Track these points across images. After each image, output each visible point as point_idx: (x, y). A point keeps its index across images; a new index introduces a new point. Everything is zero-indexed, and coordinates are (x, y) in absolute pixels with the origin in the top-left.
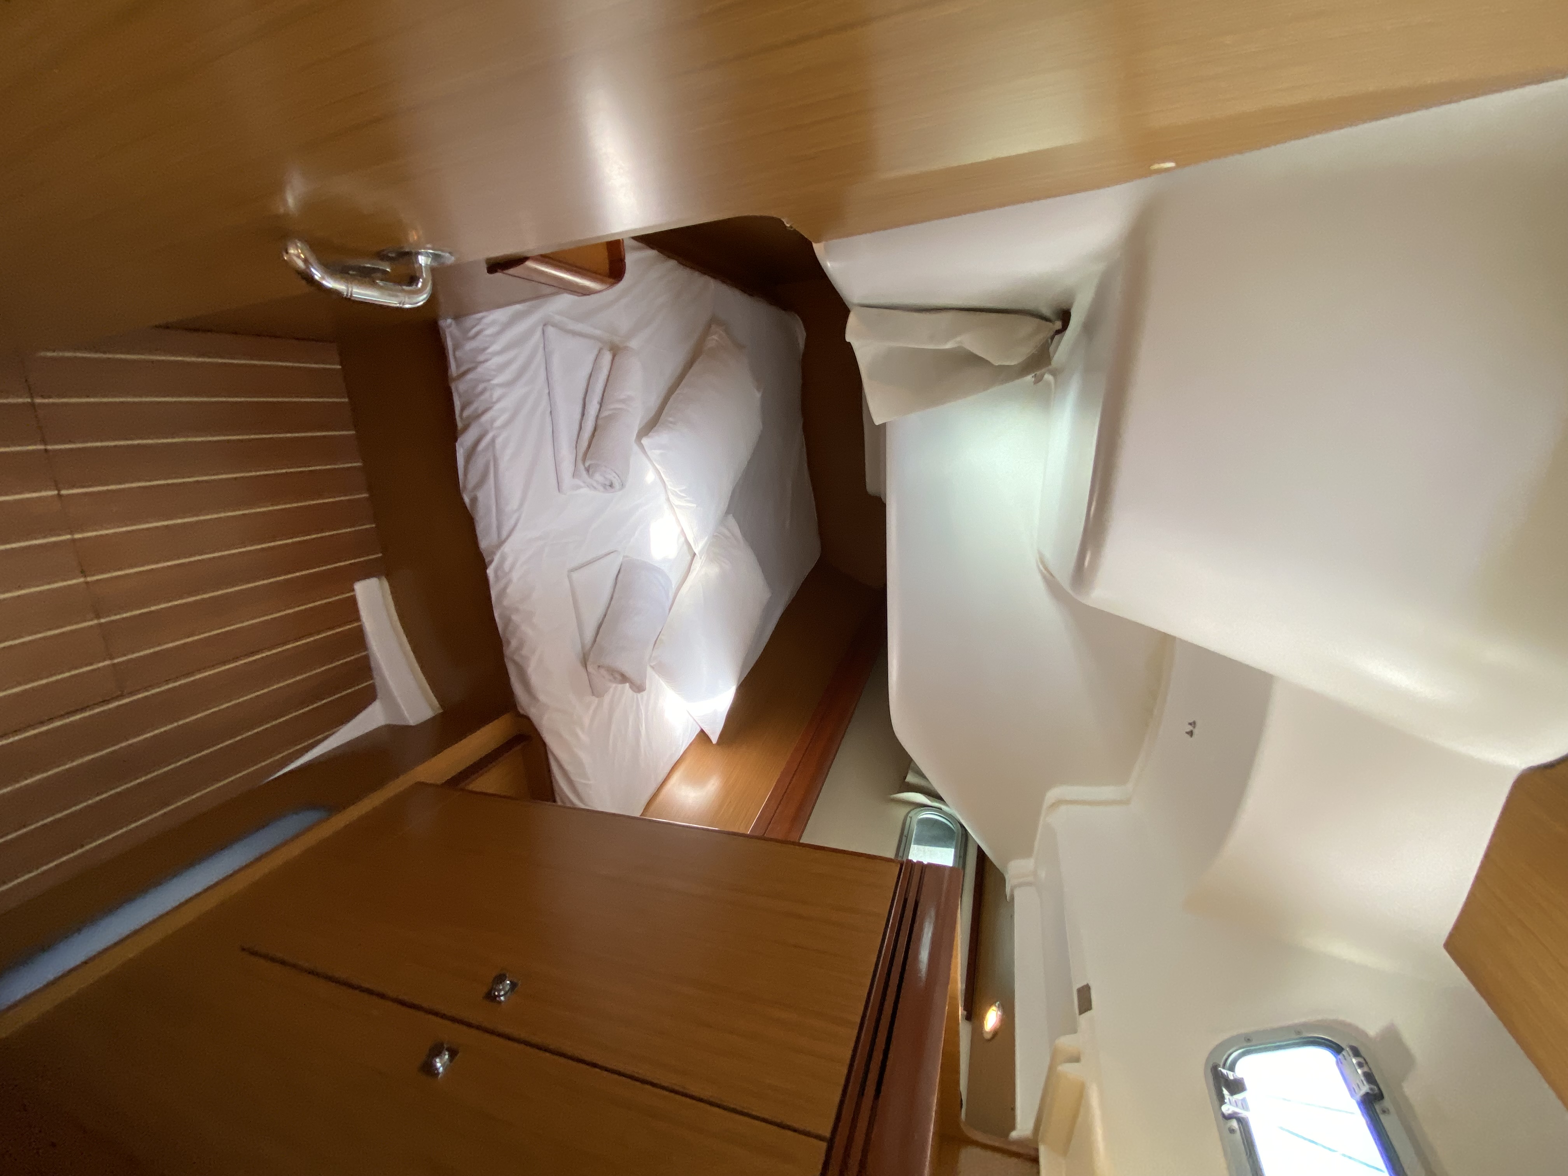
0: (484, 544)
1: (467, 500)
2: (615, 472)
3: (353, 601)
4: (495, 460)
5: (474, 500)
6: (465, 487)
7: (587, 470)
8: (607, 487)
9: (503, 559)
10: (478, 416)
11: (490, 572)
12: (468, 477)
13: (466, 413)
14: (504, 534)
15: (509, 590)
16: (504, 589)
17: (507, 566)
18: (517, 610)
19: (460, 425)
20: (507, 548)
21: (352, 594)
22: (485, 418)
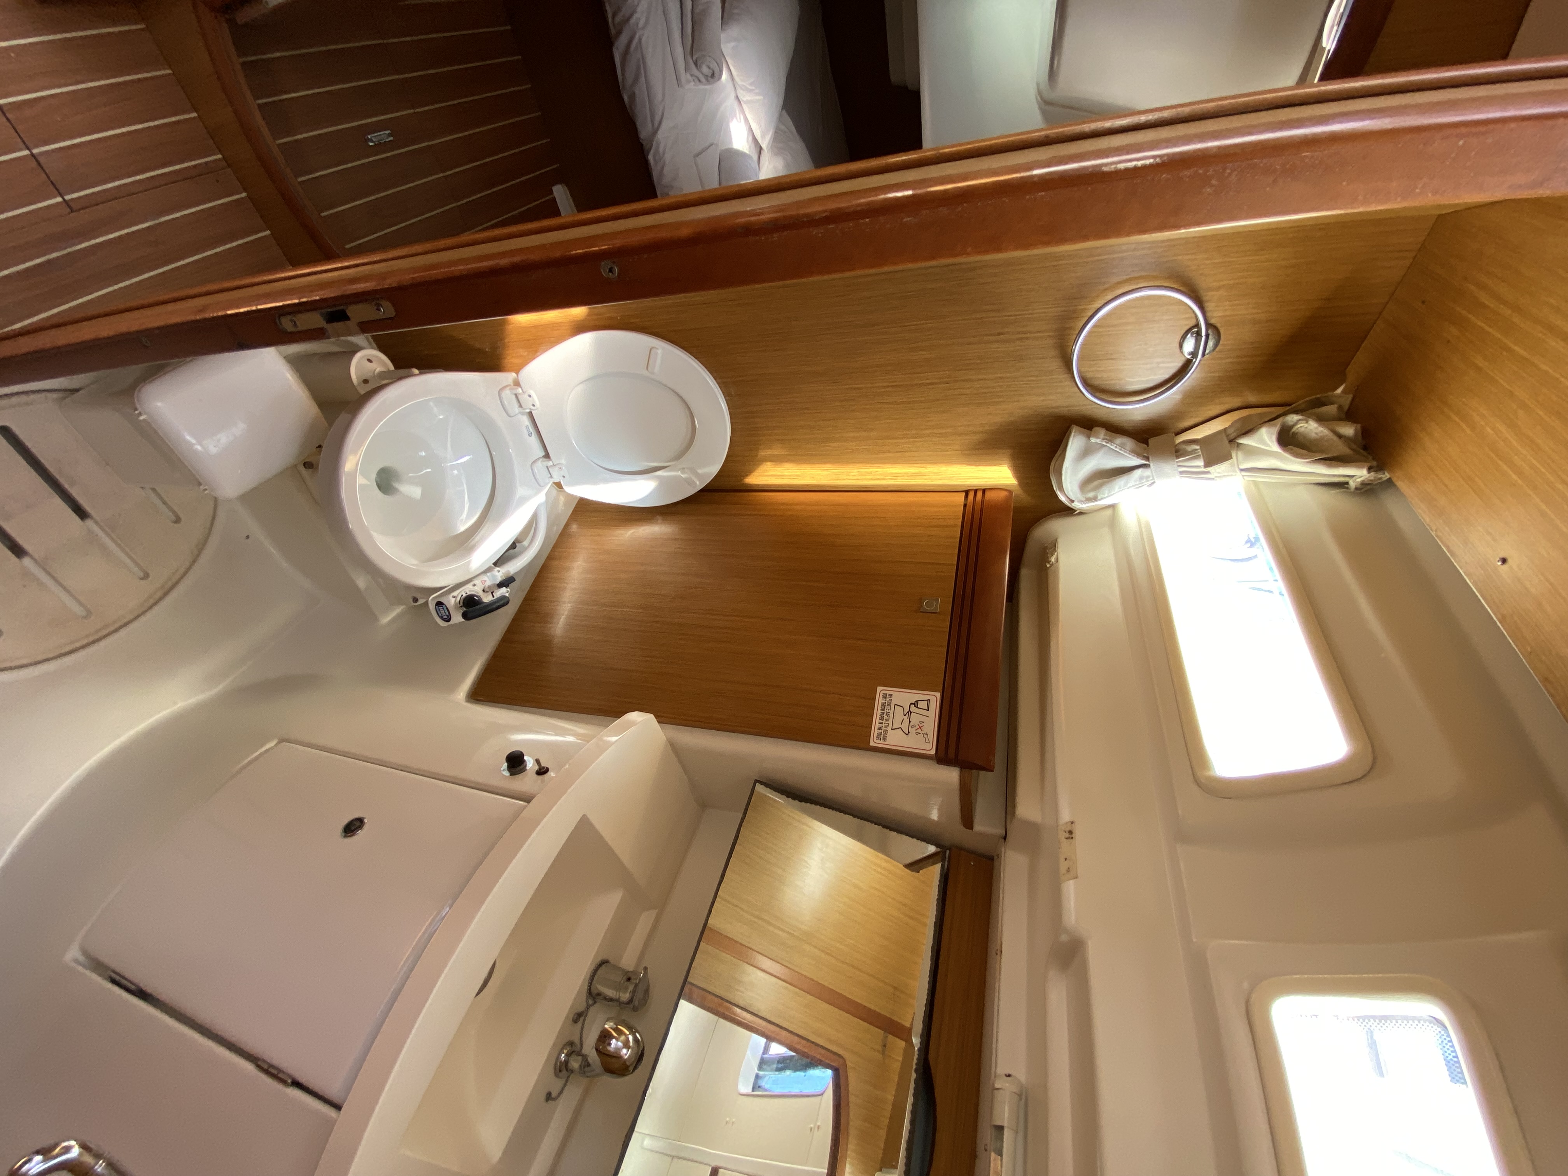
0: (643, 134)
1: (626, 98)
2: (716, 62)
3: (554, 200)
4: (643, 58)
5: (633, 96)
6: (624, 85)
7: (696, 64)
8: (709, 79)
9: (658, 145)
10: (627, 20)
11: (650, 157)
12: (626, 76)
13: (618, 19)
14: (656, 123)
15: (665, 171)
16: (662, 169)
17: (661, 149)
18: (672, 187)
19: (613, 31)
20: (660, 135)
21: (551, 196)
22: (632, 21)
